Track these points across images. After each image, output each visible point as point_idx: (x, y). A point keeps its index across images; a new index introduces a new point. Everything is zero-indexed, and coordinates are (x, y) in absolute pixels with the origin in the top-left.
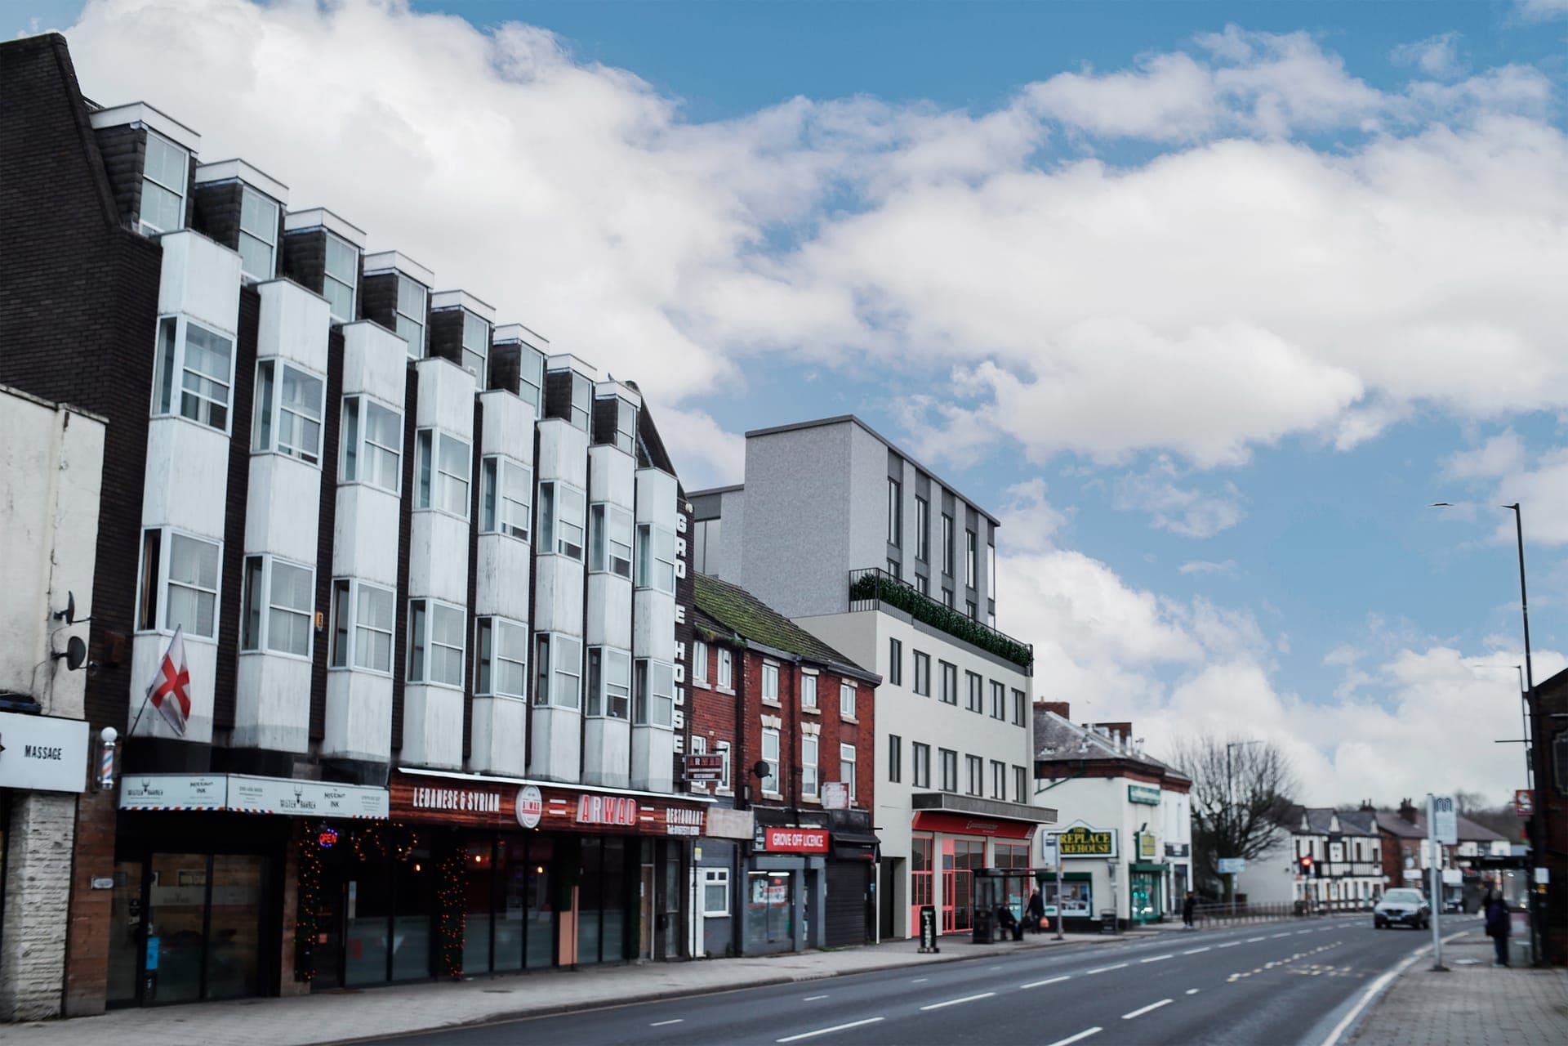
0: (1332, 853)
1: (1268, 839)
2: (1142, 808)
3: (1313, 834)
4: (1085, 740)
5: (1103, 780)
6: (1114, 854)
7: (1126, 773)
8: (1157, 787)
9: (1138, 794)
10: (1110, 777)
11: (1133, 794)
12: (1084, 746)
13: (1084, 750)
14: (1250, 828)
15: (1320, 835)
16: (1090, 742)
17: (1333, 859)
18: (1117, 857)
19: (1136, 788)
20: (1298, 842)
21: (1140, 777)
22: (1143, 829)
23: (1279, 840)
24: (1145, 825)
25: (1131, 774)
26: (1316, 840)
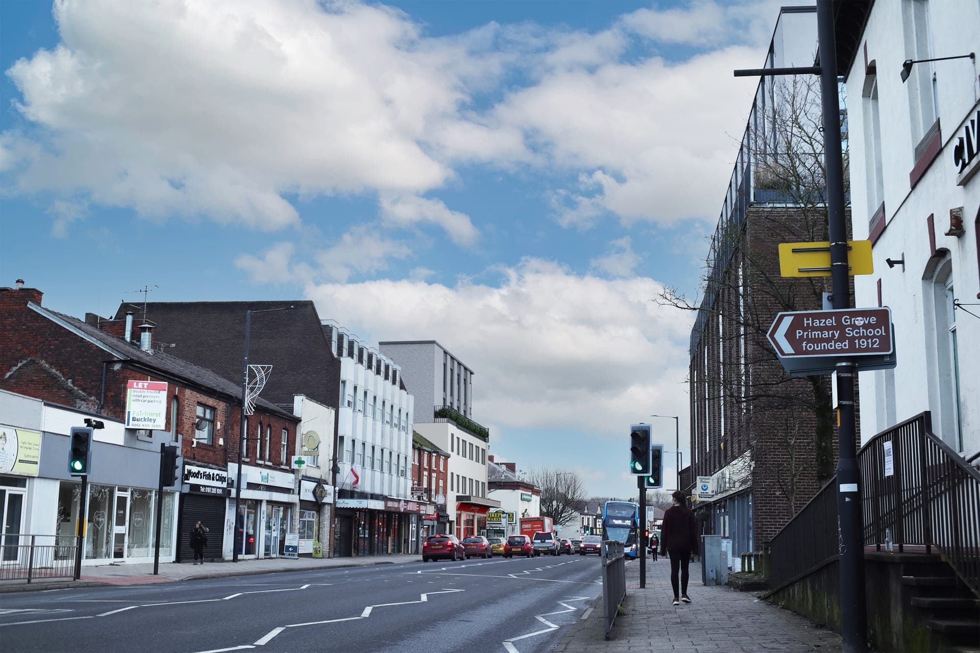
0: (598, 524)
1: (570, 517)
2: (525, 502)
3: (590, 515)
4: (503, 473)
5: (511, 491)
6: (514, 522)
7: (520, 488)
8: (530, 493)
9: (525, 497)
10: (514, 490)
11: (523, 497)
12: (503, 475)
13: (503, 477)
14: (562, 512)
15: (592, 515)
16: (505, 474)
17: (598, 527)
18: (516, 523)
19: (524, 494)
20: (583, 518)
21: (525, 489)
22: (526, 512)
23: (576, 517)
24: (526, 510)
25: (522, 488)
26: (590, 517)
